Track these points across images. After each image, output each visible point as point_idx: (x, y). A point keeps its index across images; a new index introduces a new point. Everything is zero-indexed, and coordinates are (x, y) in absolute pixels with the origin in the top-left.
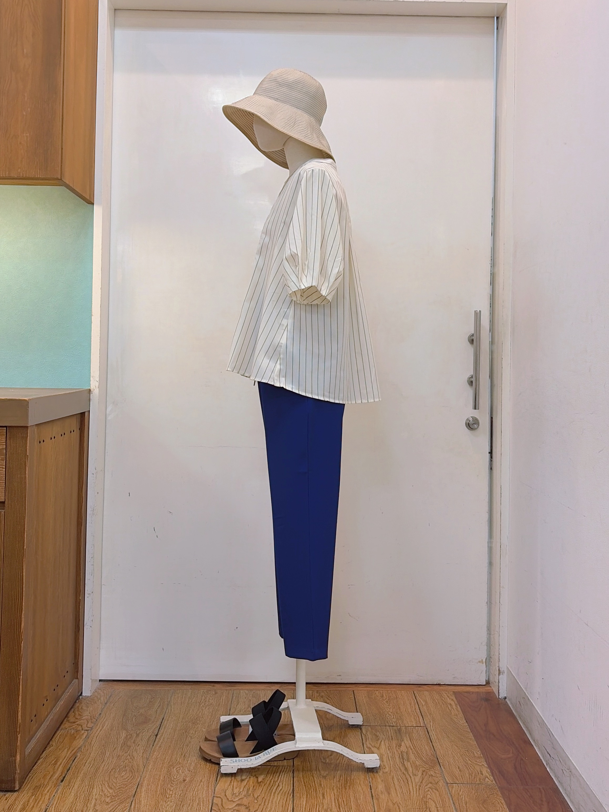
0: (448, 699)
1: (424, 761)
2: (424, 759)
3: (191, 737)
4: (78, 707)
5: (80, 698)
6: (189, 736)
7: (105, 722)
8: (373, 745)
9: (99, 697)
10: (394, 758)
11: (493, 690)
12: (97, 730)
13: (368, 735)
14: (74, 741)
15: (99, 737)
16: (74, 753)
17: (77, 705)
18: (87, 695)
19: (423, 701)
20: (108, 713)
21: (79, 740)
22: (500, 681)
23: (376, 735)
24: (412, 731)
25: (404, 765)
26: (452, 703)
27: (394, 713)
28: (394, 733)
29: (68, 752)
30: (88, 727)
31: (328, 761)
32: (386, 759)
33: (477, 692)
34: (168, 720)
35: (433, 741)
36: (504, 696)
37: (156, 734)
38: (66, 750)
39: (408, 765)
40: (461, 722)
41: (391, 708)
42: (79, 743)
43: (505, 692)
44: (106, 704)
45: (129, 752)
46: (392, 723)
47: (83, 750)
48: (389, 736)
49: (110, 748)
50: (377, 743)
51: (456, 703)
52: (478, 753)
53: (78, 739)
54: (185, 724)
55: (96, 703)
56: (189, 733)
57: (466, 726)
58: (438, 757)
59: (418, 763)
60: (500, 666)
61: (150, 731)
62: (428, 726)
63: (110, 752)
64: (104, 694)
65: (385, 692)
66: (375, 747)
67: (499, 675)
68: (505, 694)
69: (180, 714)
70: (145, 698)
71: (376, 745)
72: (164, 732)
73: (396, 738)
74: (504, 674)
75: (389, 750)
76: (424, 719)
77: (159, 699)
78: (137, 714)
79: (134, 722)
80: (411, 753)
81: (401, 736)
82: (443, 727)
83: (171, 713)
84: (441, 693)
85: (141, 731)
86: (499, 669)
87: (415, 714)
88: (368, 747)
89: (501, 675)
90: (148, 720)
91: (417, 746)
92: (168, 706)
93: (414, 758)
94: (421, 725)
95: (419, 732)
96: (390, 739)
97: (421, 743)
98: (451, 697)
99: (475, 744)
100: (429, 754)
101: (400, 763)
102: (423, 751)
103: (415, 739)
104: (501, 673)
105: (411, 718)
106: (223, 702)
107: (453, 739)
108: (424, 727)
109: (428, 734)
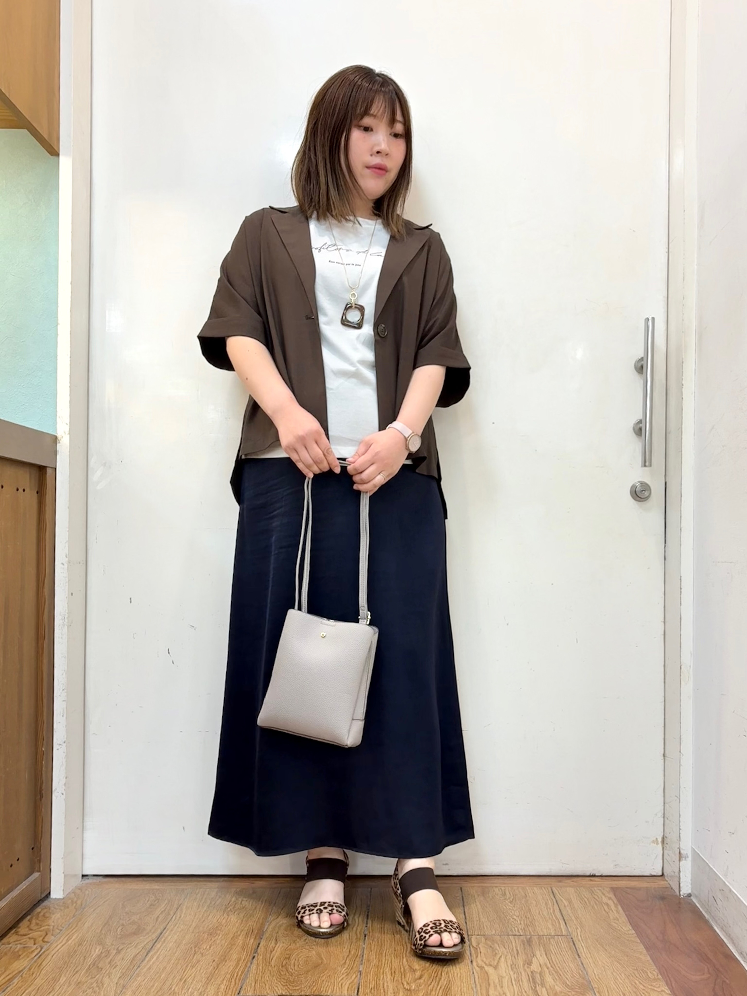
0: (603, 897)
1: (569, 986)
2: (568, 983)
3: (202, 954)
4: (39, 912)
5: (44, 901)
6: (198, 953)
7: (74, 933)
8: (487, 963)
9: (75, 899)
10: (520, 982)
11: (670, 885)
12: (58, 945)
13: (479, 948)
14: (16, 962)
15: (57, 955)
16: (10, 979)
17: (38, 910)
18: (57, 897)
19: (565, 900)
20: (82, 921)
21: (23, 960)
22: (681, 870)
23: (492, 948)
24: (549, 941)
25: (535, 991)
27: (521, 918)
28: (520, 945)
30: (44, 942)
31: (413, 987)
32: (507, 984)
33: (647, 888)
34: (172, 930)
35: (582, 956)
36: (688, 892)
37: (149, 949)
39: (543, 992)
40: (624, 928)
41: (516, 910)
42: (22, 964)
43: (690, 885)
44: (84, 908)
45: (97, 977)
46: (519, 932)
47: (26, 974)
48: (513, 949)
49: (69, 972)
50: (494, 959)
51: (616, 901)
52: (653, 972)
53: (23, 958)
54: (196, 935)
55: (69, 906)
56: (200, 949)
57: (632, 934)
58: (590, 980)
59: (558, 989)
60: (680, 846)
61: (140, 946)
62: (574, 935)
63: (67, 978)
64: (85, 895)
65: (508, 889)
66: (491, 965)
67: (680, 860)
68: (690, 889)
69: (193, 921)
70: (146, 900)
71: (492, 964)
72: (162, 948)
73: (523, 952)
74: (687, 859)
75: (512, 969)
76: (568, 925)
77: (166, 901)
78: (126, 923)
79: (119, 933)
80: (547, 974)
81: (532, 948)
82: (596, 936)
83: (178, 920)
84: (593, 890)
85: (125, 946)
86: (680, 852)
87: (554, 918)
88: (480, 965)
89: (683, 860)
90: (140, 931)
91: (557, 964)
92: (177, 910)
93: (553, 981)
94: (562, 932)
95: (561, 943)
96: (514, 953)
97: (563, 960)
98: (607, 894)
99: (648, 960)
100: (575, 975)
101: (530, 988)
102: (566, 972)
103: (554, 953)
104: (682, 857)
105: (548, 924)
106: (262, 904)
107: (613, 952)
108: (567, 935)
109: (573, 947)
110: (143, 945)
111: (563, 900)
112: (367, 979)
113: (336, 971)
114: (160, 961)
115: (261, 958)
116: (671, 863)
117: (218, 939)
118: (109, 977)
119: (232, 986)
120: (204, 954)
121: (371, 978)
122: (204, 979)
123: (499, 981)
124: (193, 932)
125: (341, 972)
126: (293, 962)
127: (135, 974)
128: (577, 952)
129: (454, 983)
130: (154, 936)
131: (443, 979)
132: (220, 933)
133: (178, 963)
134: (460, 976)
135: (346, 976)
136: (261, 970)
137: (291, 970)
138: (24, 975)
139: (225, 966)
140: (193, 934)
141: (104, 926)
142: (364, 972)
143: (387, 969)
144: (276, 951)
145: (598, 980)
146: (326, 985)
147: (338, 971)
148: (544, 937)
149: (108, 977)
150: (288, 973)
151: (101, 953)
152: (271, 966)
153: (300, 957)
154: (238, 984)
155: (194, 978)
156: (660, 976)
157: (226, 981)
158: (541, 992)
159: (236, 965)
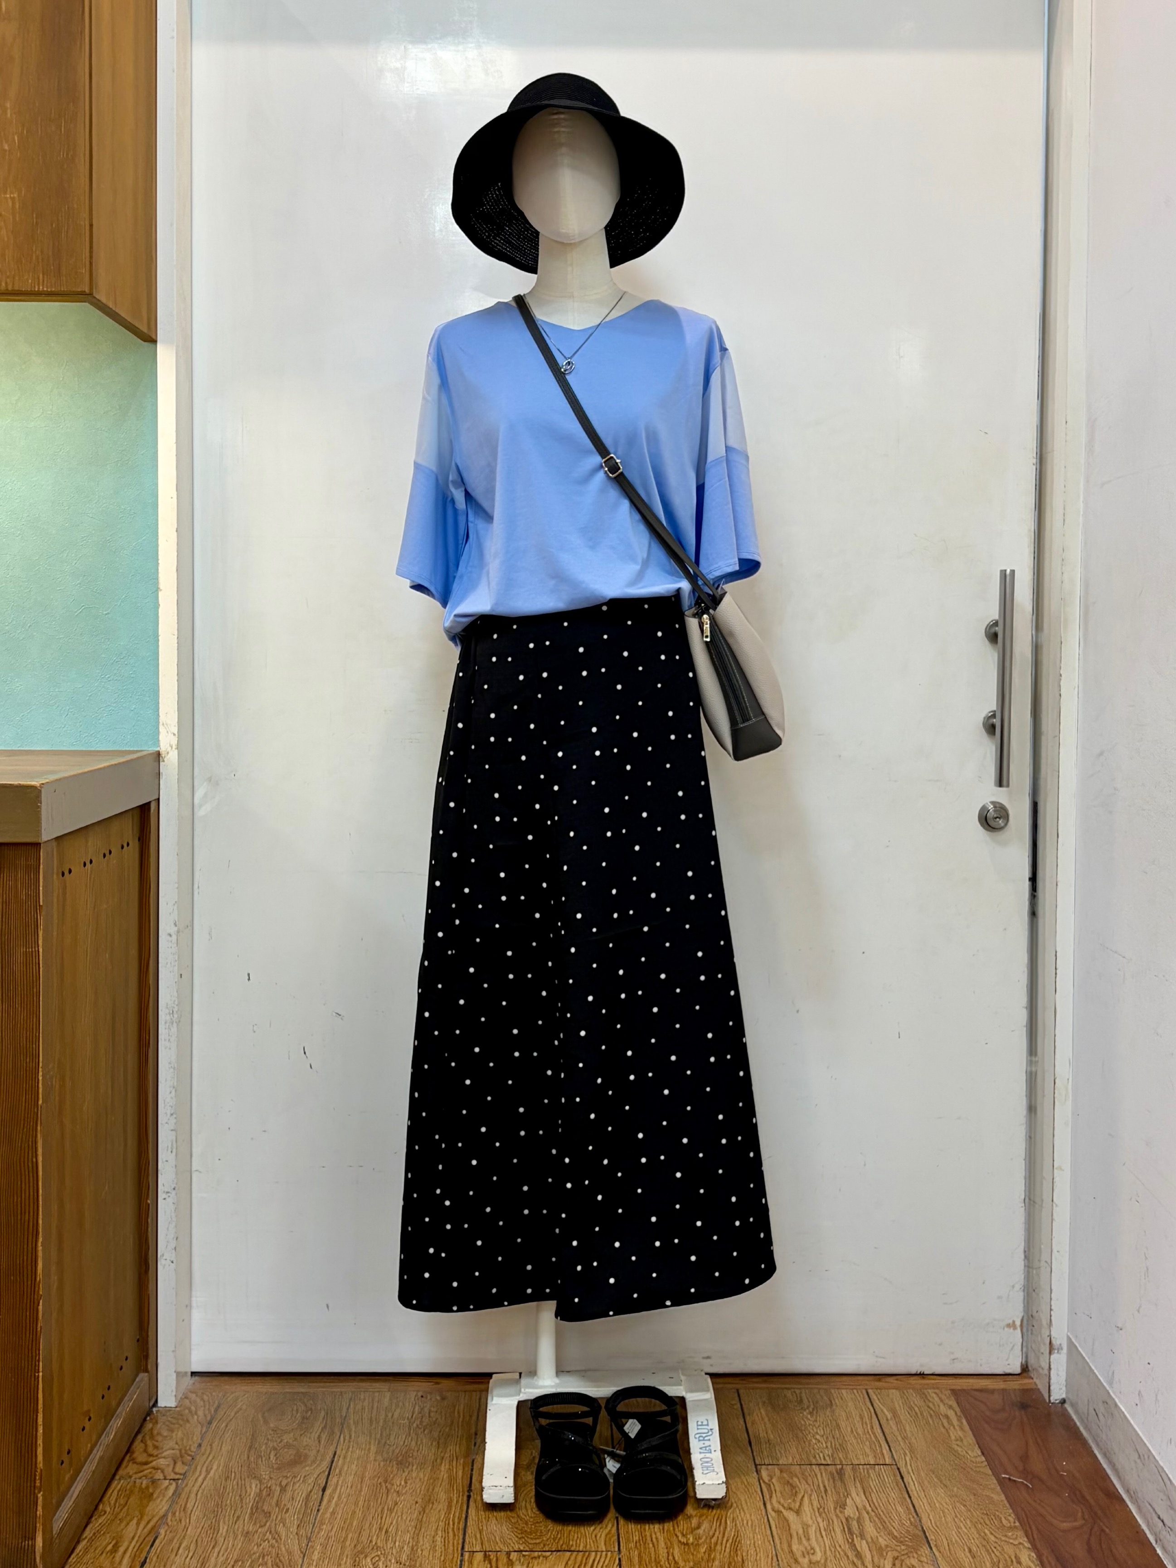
0: (942, 1406)
1: (896, 1537)
2: (896, 1534)
3: (398, 1492)
4: (152, 1429)
5: (152, 1411)
6: (393, 1490)
7: (211, 1461)
8: (786, 1505)
9: (193, 1408)
10: (832, 1531)
11: (1037, 1385)
12: (196, 1479)
13: (773, 1484)
14: (151, 1504)
15: (202, 1493)
16: (152, 1529)
17: (149, 1425)
18: (168, 1406)
19: (887, 1410)
20: (216, 1443)
21: (159, 1500)
22: (1052, 1366)
23: (791, 1485)
24: (868, 1471)
25: (852, 1545)
26: (951, 1413)
27: (827, 1438)
28: (829, 1480)
29: (138, 1524)
30: (176, 1473)
31: (691, 1540)
32: (816, 1536)
33: (1003, 1390)
34: (345, 1458)
35: (914, 1495)
36: (1061, 1397)
37: (322, 1485)
38: (135, 1521)
39: (863, 1546)
40: (970, 1452)
41: (819, 1426)
42: (160, 1506)
43: (1064, 1388)
44: (210, 1423)
45: (268, 1524)
46: (825, 1459)
47: (171, 1520)
48: (819, 1485)
49: (227, 1518)
50: (794, 1500)
51: (959, 1414)
52: (1009, 1518)
53: (158, 1497)
54: (382, 1464)
55: (188, 1421)
56: (393, 1485)
57: (982, 1462)
58: (925, 1528)
59: (882, 1542)
60: (1052, 1333)
61: (310, 1481)
62: (901, 1465)
63: (229, 1526)
64: (204, 1401)
65: (806, 1393)
66: (790, 1509)
67: (1050, 1353)
68: (1065, 1393)
69: (370, 1443)
70: (294, 1410)
71: (792, 1506)
72: (340, 1482)
73: (833, 1490)
74: (1060, 1351)
75: (820, 1515)
76: (892, 1449)
77: (323, 1413)
78: (278, 1445)
79: (274, 1462)
80: (867, 1521)
81: (845, 1484)
82: (933, 1465)
83: (349, 1442)
84: (926, 1394)
85: (289, 1480)
86: (1051, 1342)
87: (873, 1439)
88: (776, 1509)
89: (1054, 1353)
90: (302, 1458)
91: (879, 1506)
92: (343, 1427)
93: (875, 1530)
94: (885, 1461)
95: (883, 1476)
96: (821, 1492)
97: (889, 1502)
98: (947, 1401)
99: (1002, 1501)
100: (905, 1522)
101: (846, 1542)
102: (892, 1517)
103: (875, 1491)
104: (1054, 1349)
105: (865, 1447)
106: (459, 1416)
107: (955, 1489)
108: (892, 1465)
109: (901, 1480)
110: (312, 1479)
111: (885, 1411)
112: (628, 1529)
114: (345, 1502)
116: (1038, 1356)
117: (413, 1470)
119: (451, 1538)
120: (400, 1492)
122: (411, 1528)
123: (804, 1531)
124: (375, 1460)
127: (315, 1518)
128: (907, 1488)
129: (744, 1535)
130: (325, 1465)
131: (728, 1529)
133: (369, 1507)
134: (752, 1526)
136: (484, 1517)
139: (435, 1510)
140: (377, 1464)
141: (249, 1451)
145: (935, 1529)
146: (576, 1537)
150: (521, 1520)
154: (459, 1534)
155: (397, 1528)
156: (1017, 1524)
157: (442, 1531)
158: (861, 1547)
159: (447, 1509)
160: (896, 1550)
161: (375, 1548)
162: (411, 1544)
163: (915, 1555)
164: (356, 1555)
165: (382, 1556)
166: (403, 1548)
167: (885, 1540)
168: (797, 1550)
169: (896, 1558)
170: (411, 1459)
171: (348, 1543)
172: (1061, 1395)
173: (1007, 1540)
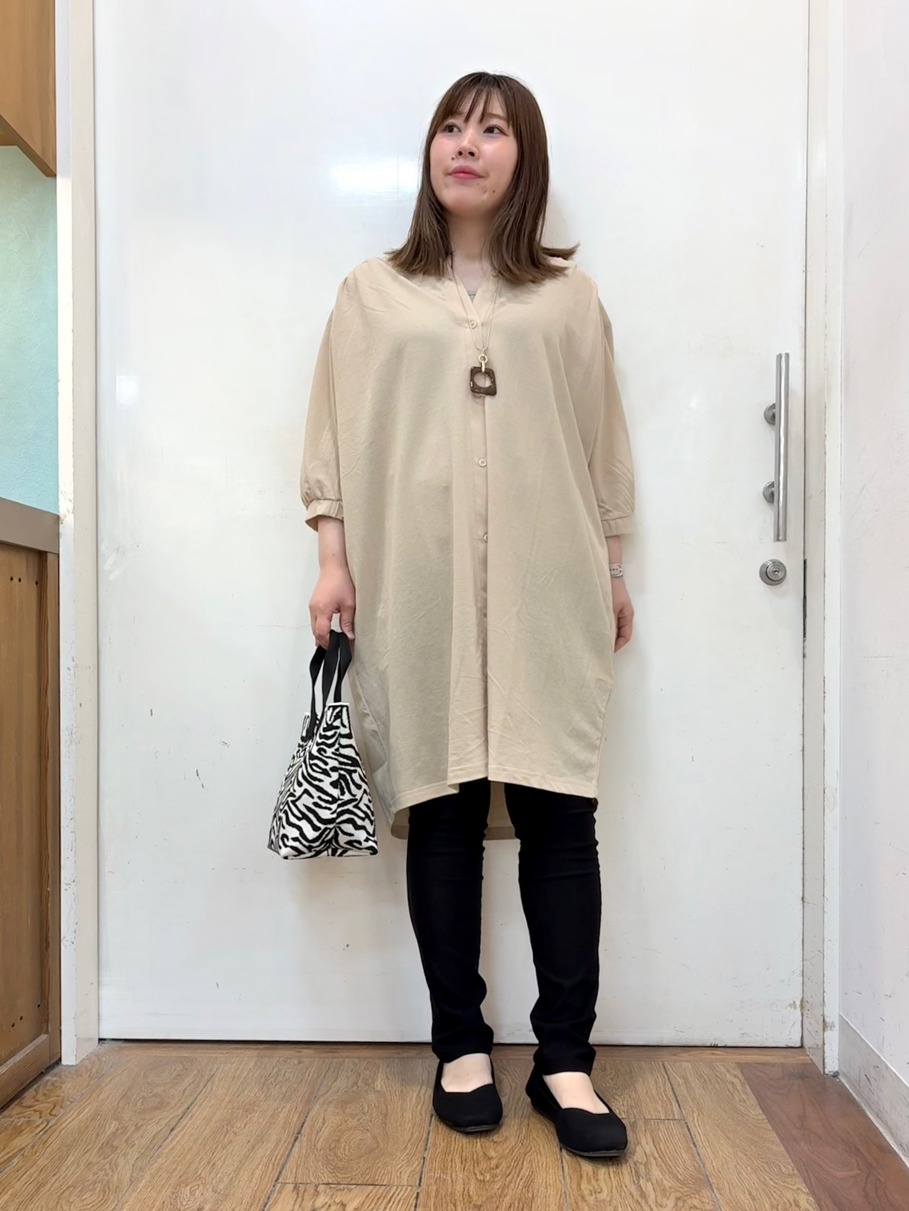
0: (728, 1075)
1: (680, 1180)
2: (680, 1177)
3: (235, 1133)
4: (47, 1081)
5: (53, 1068)
6: (231, 1132)
7: (86, 1106)
9: (90, 1066)
10: (620, 1173)
11: (812, 1059)
12: (66, 1120)
14: (17, 1137)
15: (66, 1131)
17: (46, 1077)
18: (69, 1064)
21: (26, 1135)
22: (826, 1042)
24: (658, 1125)
27: (625, 1097)
31: (488, 1178)
32: (604, 1177)
33: (782, 1064)
34: (201, 1105)
35: (699, 1145)
36: (835, 1070)
37: (172, 1127)
39: (648, 1188)
40: (752, 1112)
41: (619, 1088)
42: (24, 1140)
43: (837, 1062)
45: (110, 1158)
47: (28, 1152)
51: (743, 1081)
52: (787, 1166)
53: (26, 1133)
54: (230, 1111)
55: (81, 1075)
56: (233, 1127)
57: (763, 1120)
58: (707, 1173)
59: (667, 1184)
60: (825, 1013)
61: (163, 1123)
62: (689, 1119)
64: (101, 1061)
65: (609, 1063)
67: (824, 1030)
68: (836, 1066)
69: (226, 1095)
70: (171, 1069)
72: (188, 1125)
74: (832, 1029)
76: (681, 1107)
77: (197, 1071)
78: (147, 1095)
79: (139, 1107)
80: (654, 1166)
81: (636, 1135)
82: (717, 1120)
83: (209, 1093)
84: (714, 1065)
85: (145, 1122)
86: (824, 1020)
87: (665, 1098)
89: (828, 1029)
90: (164, 1105)
91: (666, 1153)
92: (208, 1082)
93: (659, 1173)
94: (674, 1115)
95: (672, 1129)
97: (675, 1149)
98: (732, 1071)
99: (782, 1152)
100: (689, 1168)
101: (632, 1182)
102: (678, 1162)
103: (663, 1140)
104: (827, 1026)
105: (658, 1106)
106: (309, 1076)
107: (737, 1141)
108: (682, 1120)
109: (688, 1132)
110: (166, 1121)
111: (678, 1078)
112: (432, 1167)
113: (394, 1157)
114: (185, 1141)
115: (305, 1139)
116: (813, 1033)
117: (255, 1116)
118: (125, 1158)
119: (269, 1171)
120: (237, 1133)
121: (437, 1164)
122: (235, 1163)
123: (594, 1173)
124: (225, 1108)
125: (400, 1158)
126: (343, 1146)
127: (155, 1155)
128: (693, 1140)
130: (180, 1111)
131: (524, 1169)
132: (257, 1110)
133: (206, 1143)
134: (546, 1166)
135: (407, 1163)
136: (304, 1154)
137: (340, 1155)
138: (25, 1155)
139: (262, 1148)
140: (226, 1110)
141: (121, 1099)
142: (428, 1158)
143: (457, 1156)
144: (323, 1132)
145: (717, 1174)
146: (382, 1174)
147: (397, 1156)
148: (652, 1121)
149: (123, 1157)
150: (337, 1158)
151: (117, 1129)
152: (317, 1149)
153: (353, 1139)
154: (276, 1169)
155: (224, 1162)
156: (796, 1172)
157: (263, 1166)
158: (646, 1189)
159: (275, 1146)
160: (680, 1192)
161: (198, 1178)
162: (231, 1176)
163: (697, 1196)
164: (179, 1185)
165: (202, 1185)
166: (223, 1179)
167: (670, 1182)
168: (585, 1188)
169: (678, 1199)
170: (256, 1108)
171: (174, 1175)
172: (834, 1068)
173: (787, 1185)
